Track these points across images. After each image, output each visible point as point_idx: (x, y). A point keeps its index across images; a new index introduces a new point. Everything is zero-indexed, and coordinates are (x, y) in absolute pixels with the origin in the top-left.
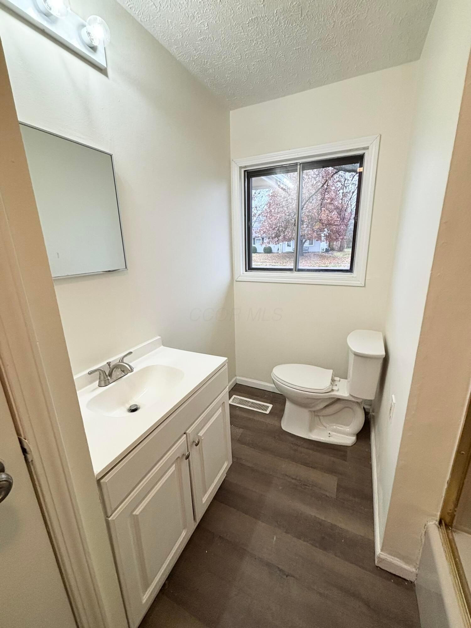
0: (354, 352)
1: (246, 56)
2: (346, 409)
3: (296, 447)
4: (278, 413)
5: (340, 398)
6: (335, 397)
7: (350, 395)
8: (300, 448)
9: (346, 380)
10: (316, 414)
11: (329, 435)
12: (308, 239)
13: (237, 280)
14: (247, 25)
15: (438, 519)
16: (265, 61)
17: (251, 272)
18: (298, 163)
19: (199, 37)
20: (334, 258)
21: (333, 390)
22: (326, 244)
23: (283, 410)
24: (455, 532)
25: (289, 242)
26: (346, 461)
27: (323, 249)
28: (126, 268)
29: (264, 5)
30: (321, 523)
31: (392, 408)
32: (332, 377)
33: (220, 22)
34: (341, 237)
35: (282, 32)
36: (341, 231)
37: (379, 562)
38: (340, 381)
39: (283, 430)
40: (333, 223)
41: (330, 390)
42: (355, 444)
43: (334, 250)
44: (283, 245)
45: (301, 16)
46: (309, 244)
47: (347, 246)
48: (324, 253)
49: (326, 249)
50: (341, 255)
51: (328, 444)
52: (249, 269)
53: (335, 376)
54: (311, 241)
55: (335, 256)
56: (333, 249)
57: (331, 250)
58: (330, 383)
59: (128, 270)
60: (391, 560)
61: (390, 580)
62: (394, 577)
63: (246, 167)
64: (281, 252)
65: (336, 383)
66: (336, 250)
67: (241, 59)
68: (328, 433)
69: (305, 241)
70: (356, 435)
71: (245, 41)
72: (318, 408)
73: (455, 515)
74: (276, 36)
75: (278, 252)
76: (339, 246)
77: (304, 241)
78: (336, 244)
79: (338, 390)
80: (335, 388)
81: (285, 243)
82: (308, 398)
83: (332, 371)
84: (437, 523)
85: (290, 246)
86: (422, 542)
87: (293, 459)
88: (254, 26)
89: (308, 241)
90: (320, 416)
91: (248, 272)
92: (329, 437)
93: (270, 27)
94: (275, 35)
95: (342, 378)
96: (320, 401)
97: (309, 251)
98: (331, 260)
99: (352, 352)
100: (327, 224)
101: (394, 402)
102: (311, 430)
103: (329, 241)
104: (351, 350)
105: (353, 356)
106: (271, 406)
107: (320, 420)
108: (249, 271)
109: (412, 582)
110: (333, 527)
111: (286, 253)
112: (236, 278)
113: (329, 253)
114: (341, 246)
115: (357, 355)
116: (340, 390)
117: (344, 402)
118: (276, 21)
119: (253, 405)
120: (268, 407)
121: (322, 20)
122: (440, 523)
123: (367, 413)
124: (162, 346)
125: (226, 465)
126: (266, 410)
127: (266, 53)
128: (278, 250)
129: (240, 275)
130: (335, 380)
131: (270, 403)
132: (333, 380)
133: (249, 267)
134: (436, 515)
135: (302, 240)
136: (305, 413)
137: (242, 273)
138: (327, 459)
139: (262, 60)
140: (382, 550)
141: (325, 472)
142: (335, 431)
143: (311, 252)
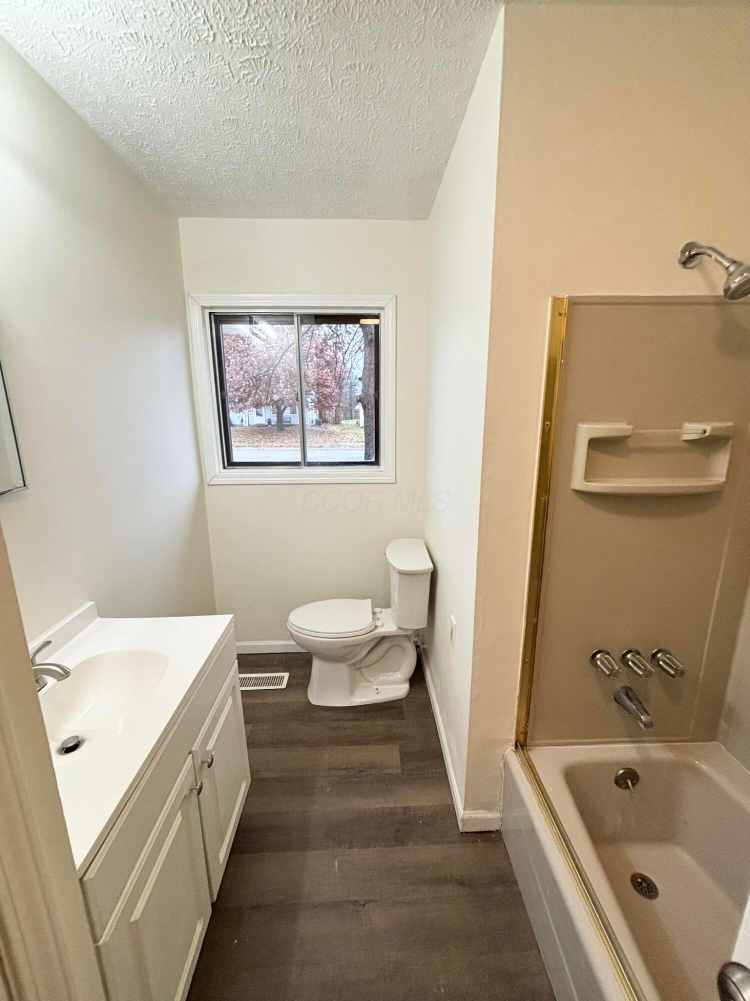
0: (399, 570)
1: (214, 158)
2: (394, 648)
3: (336, 724)
4: (301, 681)
5: (385, 635)
6: (378, 636)
7: (399, 628)
8: (341, 724)
9: (389, 609)
10: (357, 667)
11: (377, 692)
12: (289, 406)
13: (211, 483)
14: (222, 123)
15: (514, 743)
16: (243, 171)
17: (232, 468)
18: (294, 314)
19: (138, 111)
20: (331, 434)
21: (376, 627)
22: (315, 413)
23: (308, 676)
24: (529, 750)
25: (258, 408)
26: (404, 719)
27: (312, 421)
28: (25, 486)
29: (249, 110)
30: (392, 813)
31: (454, 631)
32: (372, 610)
33: (179, 106)
34: (336, 404)
35: (271, 147)
36: (334, 396)
37: (464, 825)
38: (381, 612)
39: (312, 704)
40: (322, 382)
41: (374, 627)
42: (410, 692)
43: (327, 422)
44: (249, 413)
45: (298, 139)
46: (291, 414)
47: (344, 417)
48: (313, 426)
49: (316, 420)
50: (339, 430)
51: (377, 704)
52: (228, 465)
53: (375, 607)
54: (292, 408)
55: (331, 432)
56: (325, 421)
57: (323, 422)
58: (371, 619)
59: (28, 489)
60: (476, 815)
61: (476, 841)
62: (479, 835)
63: (212, 308)
64: (247, 425)
65: (378, 616)
66: (330, 422)
67: (206, 158)
68: (375, 689)
69: (285, 409)
70: (408, 681)
71: (215, 140)
72: (359, 657)
73: (527, 732)
74: (262, 149)
75: (242, 425)
76: (334, 416)
77: (282, 407)
78: (330, 414)
79: (382, 625)
80: (378, 623)
81: (252, 411)
82: (347, 647)
83: (370, 600)
84: (513, 748)
85: (261, 416)
86: (502, 777)
87: (335, 742)
88: (232, 128)
89: (289, 408)
90: (362, 668)
91: (227, 469)
92: (378, 693)
93: (255, 136)
94: (260, 147)
95: (384, 608)
96: (362, 645)
97: (292, 424)
98: (326, 438)
99: (395, 570)
100: (314, 384)
101: (455, 623)
102: (352, 692)
103: (319, 410)
104: (394, 568)
105: (398, 574)
106: (286, 675)
107: (362, 675)
108: (229, 467)
109: (497, 831)
110: (406, 809)
111: (255, 426)
112: (207, 480)
113: (322, 426)
114: (336, 417)
115: (402, 573)
116: (384, 625)
117: (390, 639)
118: (264, 133)
119: (258, 681)
120: (282, 678)
121: (325, 151)
122: (516, 746)
123: (417, 647)
124: (99, 618)
125: (244, 787)
126: (281, 684)
127: (247, 162)
128: (242, 421)
129: (216, 475)
130: (375, 613)
131: (284, 671)
132: (374, 613)
133: (229, 463)
134: (511, 739)
135: (280, 406)
136: (343, 670)
137: (218, 471)
138: (381, 724)
139: (239, 170)
140: (464, 809)
141: (381, 744)
142: (383, 683)
143: (295, 425)
